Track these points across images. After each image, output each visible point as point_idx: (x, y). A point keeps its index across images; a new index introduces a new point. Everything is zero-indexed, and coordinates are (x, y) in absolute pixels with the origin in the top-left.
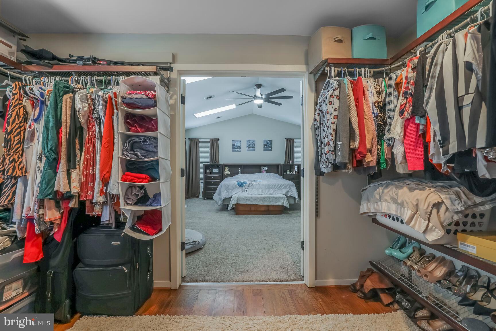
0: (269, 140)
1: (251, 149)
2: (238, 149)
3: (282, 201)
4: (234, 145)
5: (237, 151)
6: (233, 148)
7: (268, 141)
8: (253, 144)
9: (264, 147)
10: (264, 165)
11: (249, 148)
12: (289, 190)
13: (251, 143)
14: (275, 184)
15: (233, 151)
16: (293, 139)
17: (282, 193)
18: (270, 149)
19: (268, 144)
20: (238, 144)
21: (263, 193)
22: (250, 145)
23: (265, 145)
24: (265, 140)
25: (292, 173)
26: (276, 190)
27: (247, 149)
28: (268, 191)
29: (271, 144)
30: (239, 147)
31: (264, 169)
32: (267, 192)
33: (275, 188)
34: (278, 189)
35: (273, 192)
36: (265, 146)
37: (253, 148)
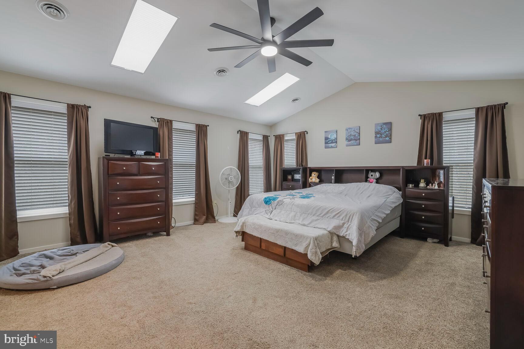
0: (385, 124)
1: (352, 142)
2: (333, 145)
3: (304, 245)
4: (326, 139)
5: (332, 147)
6: (326, 143)
7: (383, 125)
8: (355, 133)
9: (376, 137)
10: (374, 170)
11: (349, 140)
12: (344, 224)
13: (353, 133)
14: (318, 207)
15: (326, 147)
16: (440, 114)
17: (326, 228)
18: (387, 139)
19: (383, 131)
20: (332, 137)
21: (294, 220)
22: (351, 135)
23: (377, 133)
24: (376, 125)
25: (432, 185)
26: (317, 220)
27: (347, 143)
28: (303, 219)
29: (391, 130)
30: (334, 141)
31: (372, 175)
32: (301, 220)
33: (317, 215)
34: (322, 217)
35: (310, 223)
36: (378, 136)
37: (356, 140)
